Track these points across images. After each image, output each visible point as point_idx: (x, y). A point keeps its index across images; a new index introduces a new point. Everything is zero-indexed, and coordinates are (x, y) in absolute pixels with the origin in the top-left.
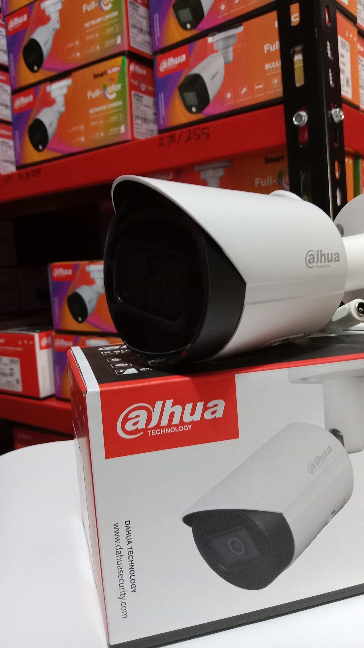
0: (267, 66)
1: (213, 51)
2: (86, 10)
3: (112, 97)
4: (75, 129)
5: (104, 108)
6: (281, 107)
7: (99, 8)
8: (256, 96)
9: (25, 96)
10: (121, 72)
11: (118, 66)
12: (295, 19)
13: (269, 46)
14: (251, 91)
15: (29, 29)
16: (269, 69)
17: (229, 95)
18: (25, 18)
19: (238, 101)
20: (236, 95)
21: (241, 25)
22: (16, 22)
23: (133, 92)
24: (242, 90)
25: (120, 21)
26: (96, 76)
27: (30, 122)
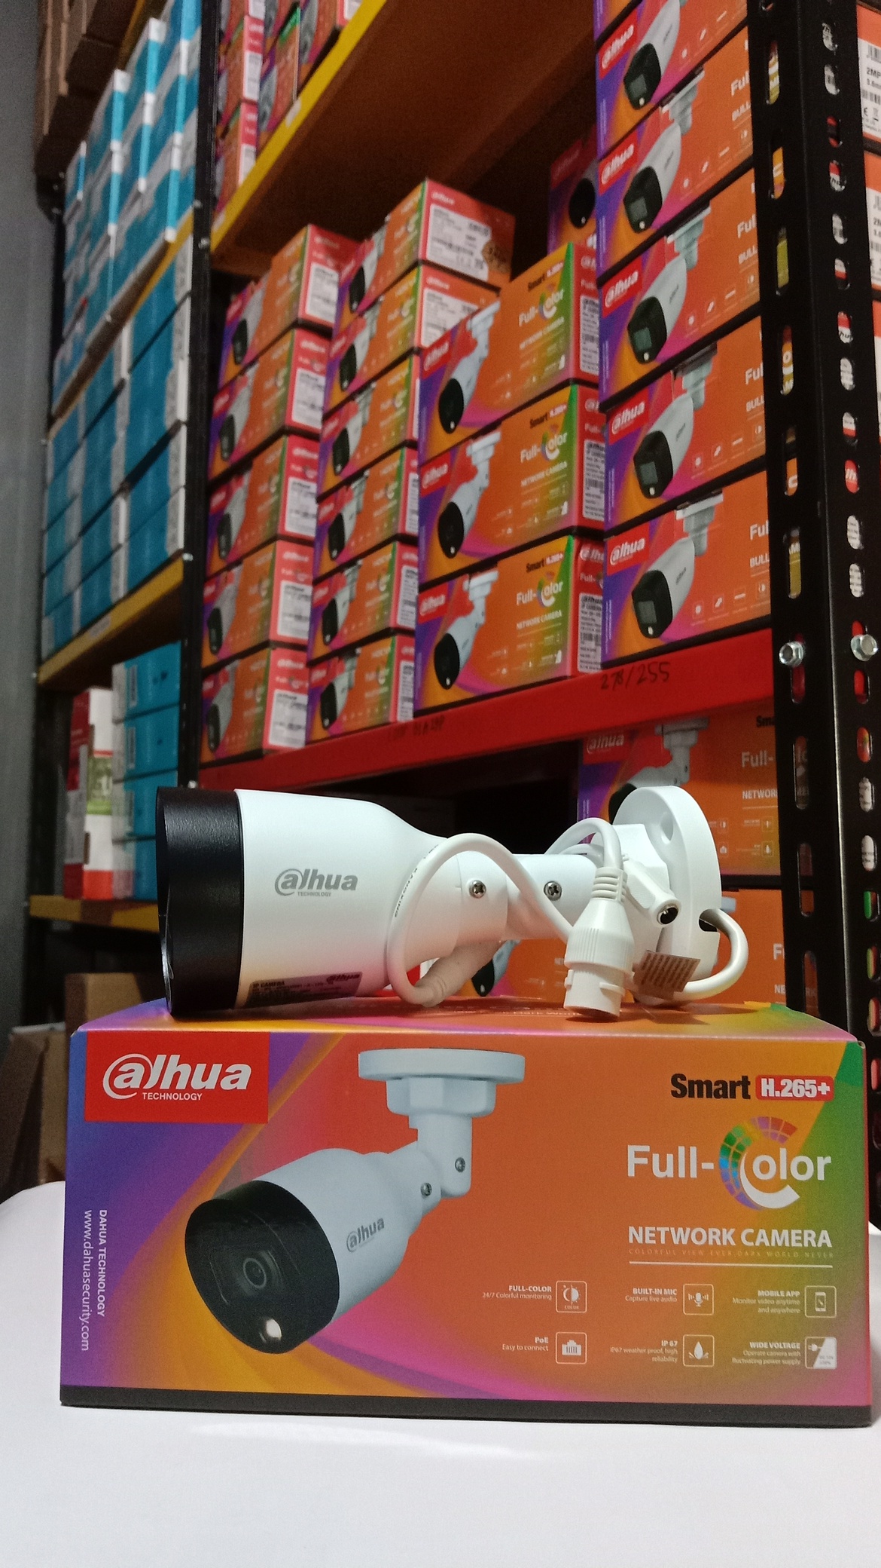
0: (753, 562)
1: (683, 535)
2: (525, 458)
3: (548, 603)
4: (496, 654)
5: (536, 621)
6: (767, 634)
7: (543, 455)
8: (735, 612)
9: (435, 595)
10: (565, 562)
11: (560, 553)
12: (792, 483)
13: (756, 529)
14: (729, 604)
15: (449, 487)
16: (756, 567)
17: (698, 609)
18: (444, 469)
19: (711, 619)
20: (708, 609)
21: (721, 492)
22: (435, 474)
23: (582, 596)
24: (716, 600)
25: (569, 478)
26: (531, 568)
27: (439, 638)
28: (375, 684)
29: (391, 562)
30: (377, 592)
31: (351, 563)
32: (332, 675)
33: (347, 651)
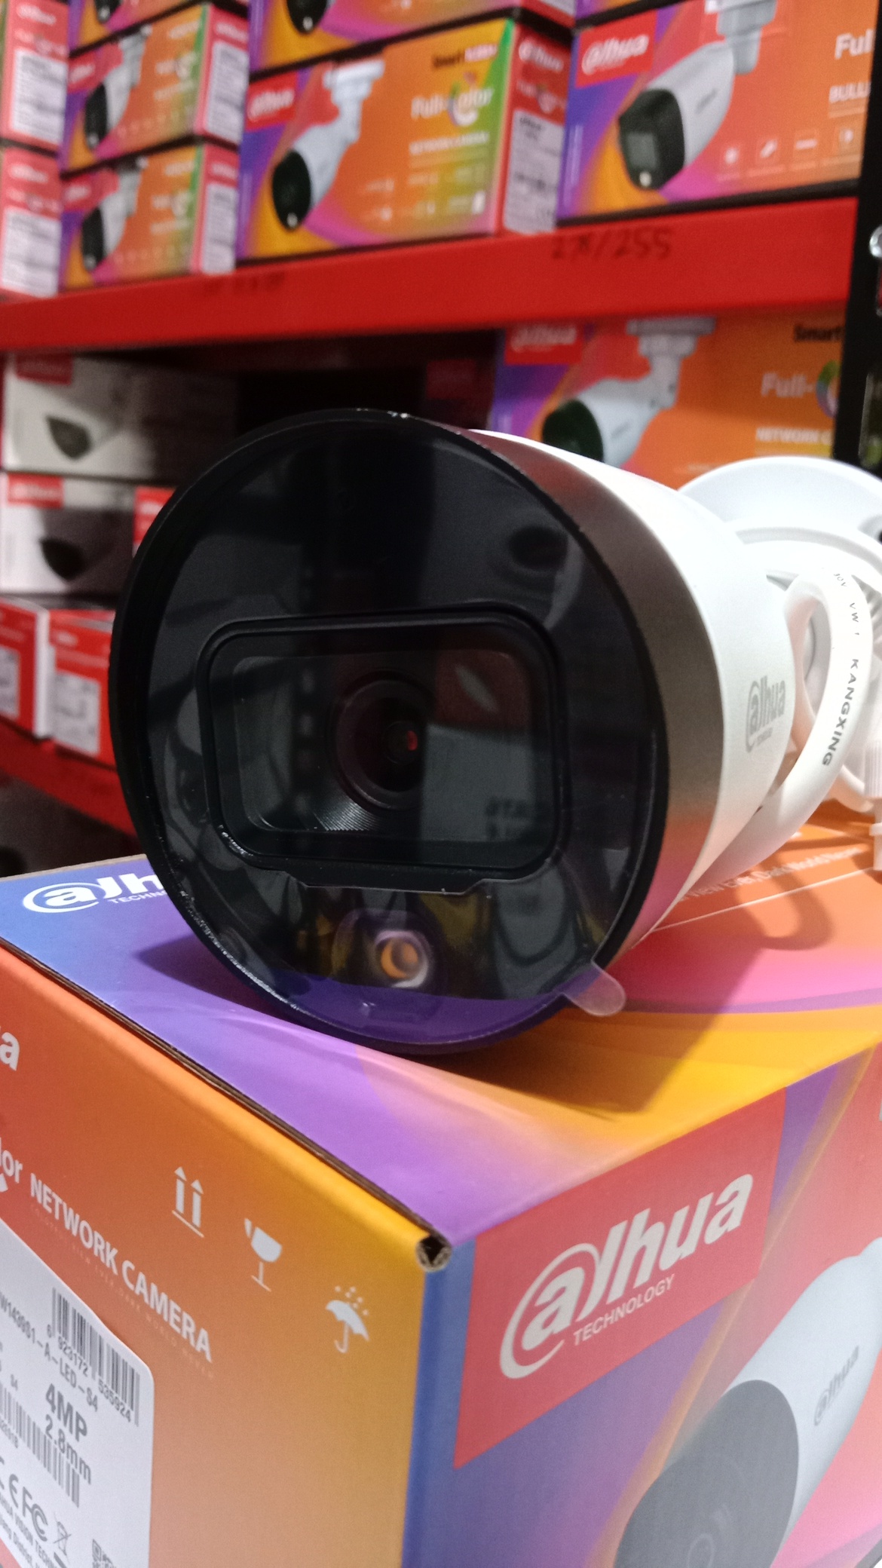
0: (836, 94)
1: (714, 37)
3: (466, 118)
4: (373, 187)
5: (442, 144)
6: (850, 204)
8: (797, 167)
9: (277, 89)
10: (497, 59)
11: (489, 43)
13: (848, 41)
14: (786, 153)
16: (839, 103)
17: (731, 156)
19: (752, 173)
20: (749, 157)
23: (519, 114)
24: (763, 146)
26: (439, 62)
27: (278, 156)
28: (169, 214)
29: (199, 35)
30: (174, 77)
31: (132, 30)
32: (98, 193)
33: (126, 161)
